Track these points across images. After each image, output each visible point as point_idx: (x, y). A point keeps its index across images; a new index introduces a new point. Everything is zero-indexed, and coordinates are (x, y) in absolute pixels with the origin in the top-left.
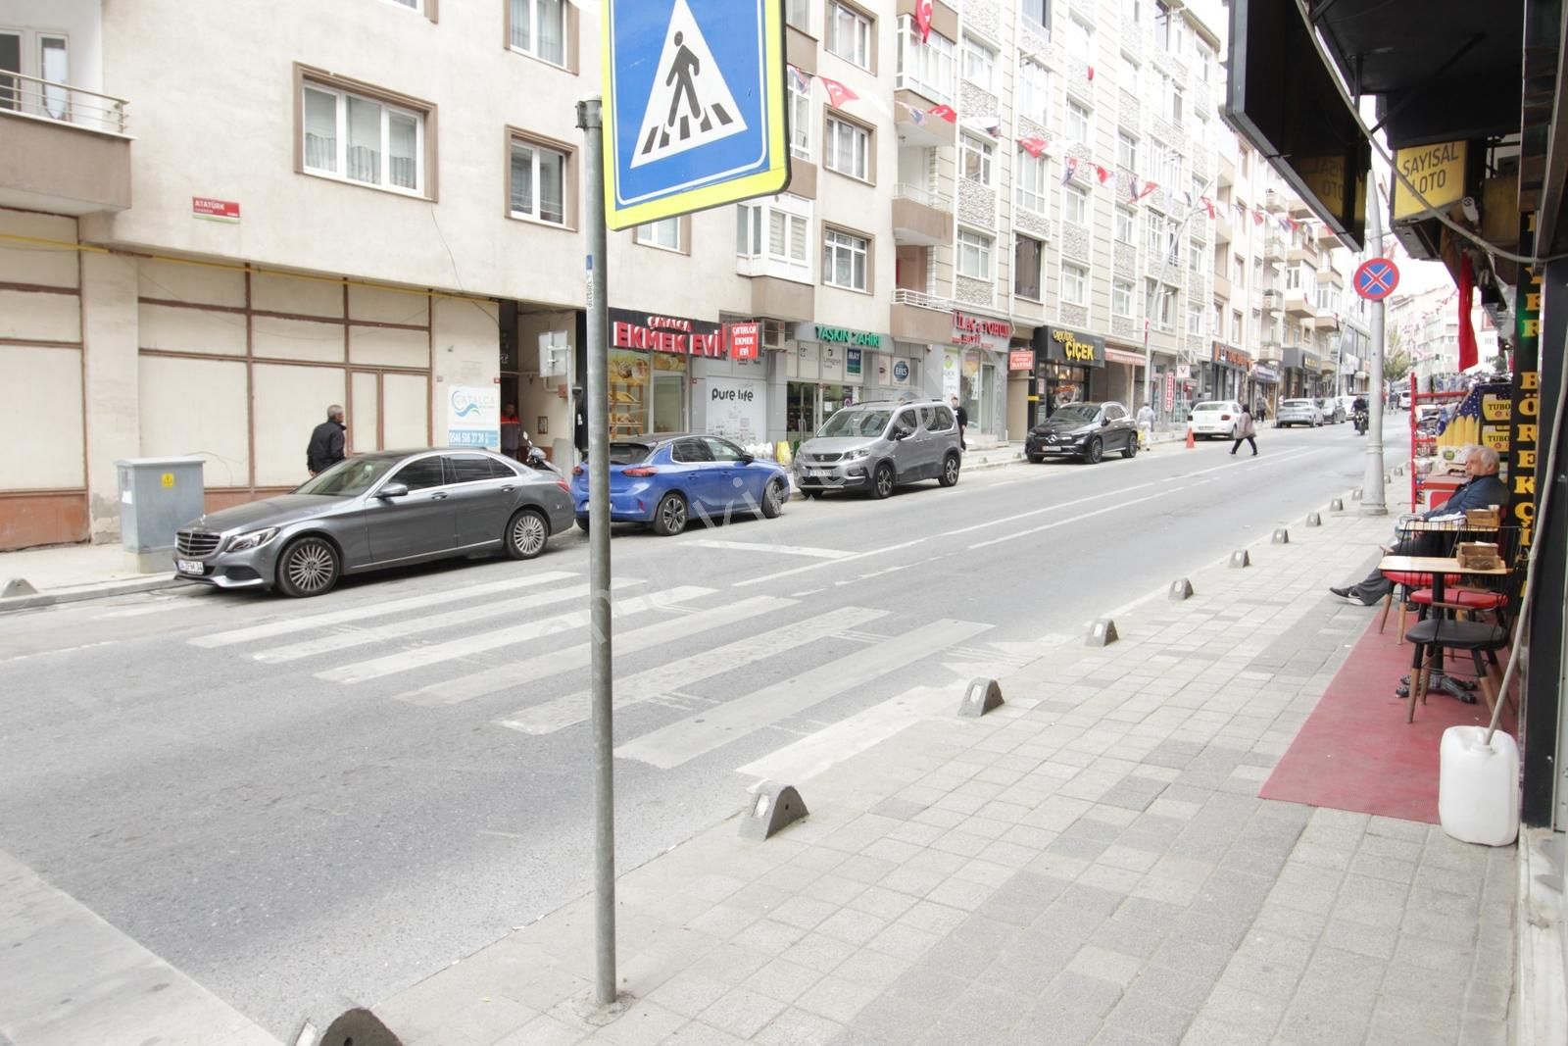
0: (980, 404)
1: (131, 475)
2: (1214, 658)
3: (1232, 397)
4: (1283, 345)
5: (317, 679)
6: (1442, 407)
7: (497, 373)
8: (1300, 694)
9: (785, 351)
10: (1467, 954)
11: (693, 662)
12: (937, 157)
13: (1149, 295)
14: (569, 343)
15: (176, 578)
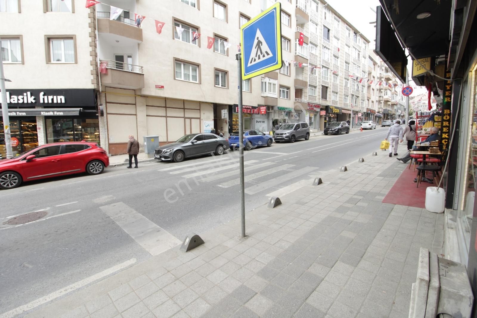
0: (314, 123)
1: (146, 139)
2: (370, 174)
3: (371, 120)
4: (383, 108)
5: (182, 177)
6: (423, 119)
7: (213, 118)
8: (391, 181)
9: (271, 112)
10: (433, 235)
11: (255, 175)
12: (304, 69)
13: (352, 98)
14: (227, 111)
15: (155, 159)
